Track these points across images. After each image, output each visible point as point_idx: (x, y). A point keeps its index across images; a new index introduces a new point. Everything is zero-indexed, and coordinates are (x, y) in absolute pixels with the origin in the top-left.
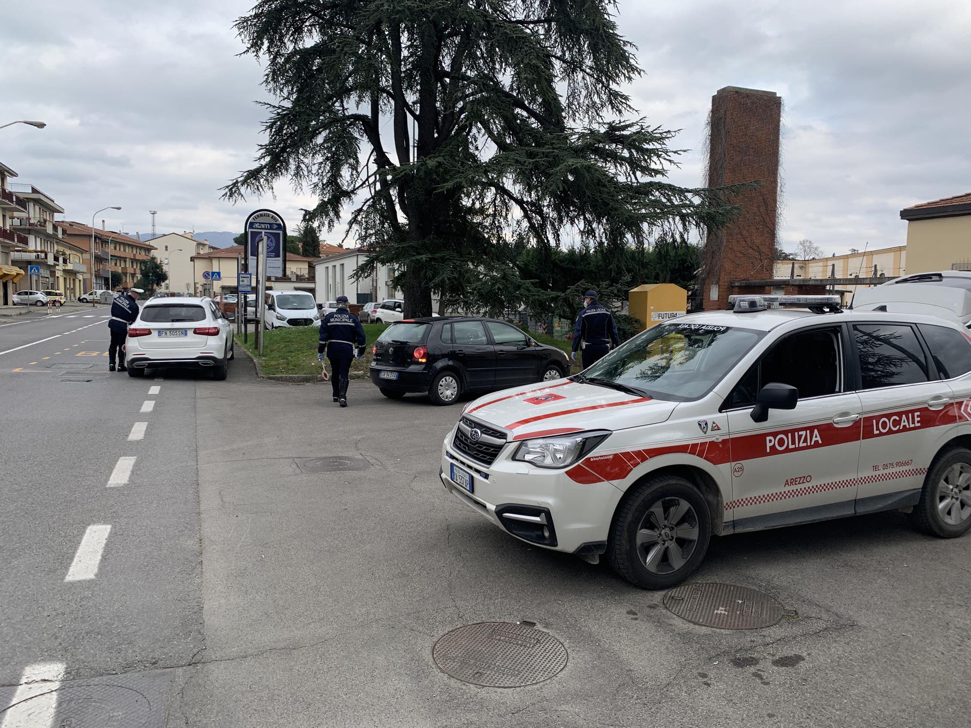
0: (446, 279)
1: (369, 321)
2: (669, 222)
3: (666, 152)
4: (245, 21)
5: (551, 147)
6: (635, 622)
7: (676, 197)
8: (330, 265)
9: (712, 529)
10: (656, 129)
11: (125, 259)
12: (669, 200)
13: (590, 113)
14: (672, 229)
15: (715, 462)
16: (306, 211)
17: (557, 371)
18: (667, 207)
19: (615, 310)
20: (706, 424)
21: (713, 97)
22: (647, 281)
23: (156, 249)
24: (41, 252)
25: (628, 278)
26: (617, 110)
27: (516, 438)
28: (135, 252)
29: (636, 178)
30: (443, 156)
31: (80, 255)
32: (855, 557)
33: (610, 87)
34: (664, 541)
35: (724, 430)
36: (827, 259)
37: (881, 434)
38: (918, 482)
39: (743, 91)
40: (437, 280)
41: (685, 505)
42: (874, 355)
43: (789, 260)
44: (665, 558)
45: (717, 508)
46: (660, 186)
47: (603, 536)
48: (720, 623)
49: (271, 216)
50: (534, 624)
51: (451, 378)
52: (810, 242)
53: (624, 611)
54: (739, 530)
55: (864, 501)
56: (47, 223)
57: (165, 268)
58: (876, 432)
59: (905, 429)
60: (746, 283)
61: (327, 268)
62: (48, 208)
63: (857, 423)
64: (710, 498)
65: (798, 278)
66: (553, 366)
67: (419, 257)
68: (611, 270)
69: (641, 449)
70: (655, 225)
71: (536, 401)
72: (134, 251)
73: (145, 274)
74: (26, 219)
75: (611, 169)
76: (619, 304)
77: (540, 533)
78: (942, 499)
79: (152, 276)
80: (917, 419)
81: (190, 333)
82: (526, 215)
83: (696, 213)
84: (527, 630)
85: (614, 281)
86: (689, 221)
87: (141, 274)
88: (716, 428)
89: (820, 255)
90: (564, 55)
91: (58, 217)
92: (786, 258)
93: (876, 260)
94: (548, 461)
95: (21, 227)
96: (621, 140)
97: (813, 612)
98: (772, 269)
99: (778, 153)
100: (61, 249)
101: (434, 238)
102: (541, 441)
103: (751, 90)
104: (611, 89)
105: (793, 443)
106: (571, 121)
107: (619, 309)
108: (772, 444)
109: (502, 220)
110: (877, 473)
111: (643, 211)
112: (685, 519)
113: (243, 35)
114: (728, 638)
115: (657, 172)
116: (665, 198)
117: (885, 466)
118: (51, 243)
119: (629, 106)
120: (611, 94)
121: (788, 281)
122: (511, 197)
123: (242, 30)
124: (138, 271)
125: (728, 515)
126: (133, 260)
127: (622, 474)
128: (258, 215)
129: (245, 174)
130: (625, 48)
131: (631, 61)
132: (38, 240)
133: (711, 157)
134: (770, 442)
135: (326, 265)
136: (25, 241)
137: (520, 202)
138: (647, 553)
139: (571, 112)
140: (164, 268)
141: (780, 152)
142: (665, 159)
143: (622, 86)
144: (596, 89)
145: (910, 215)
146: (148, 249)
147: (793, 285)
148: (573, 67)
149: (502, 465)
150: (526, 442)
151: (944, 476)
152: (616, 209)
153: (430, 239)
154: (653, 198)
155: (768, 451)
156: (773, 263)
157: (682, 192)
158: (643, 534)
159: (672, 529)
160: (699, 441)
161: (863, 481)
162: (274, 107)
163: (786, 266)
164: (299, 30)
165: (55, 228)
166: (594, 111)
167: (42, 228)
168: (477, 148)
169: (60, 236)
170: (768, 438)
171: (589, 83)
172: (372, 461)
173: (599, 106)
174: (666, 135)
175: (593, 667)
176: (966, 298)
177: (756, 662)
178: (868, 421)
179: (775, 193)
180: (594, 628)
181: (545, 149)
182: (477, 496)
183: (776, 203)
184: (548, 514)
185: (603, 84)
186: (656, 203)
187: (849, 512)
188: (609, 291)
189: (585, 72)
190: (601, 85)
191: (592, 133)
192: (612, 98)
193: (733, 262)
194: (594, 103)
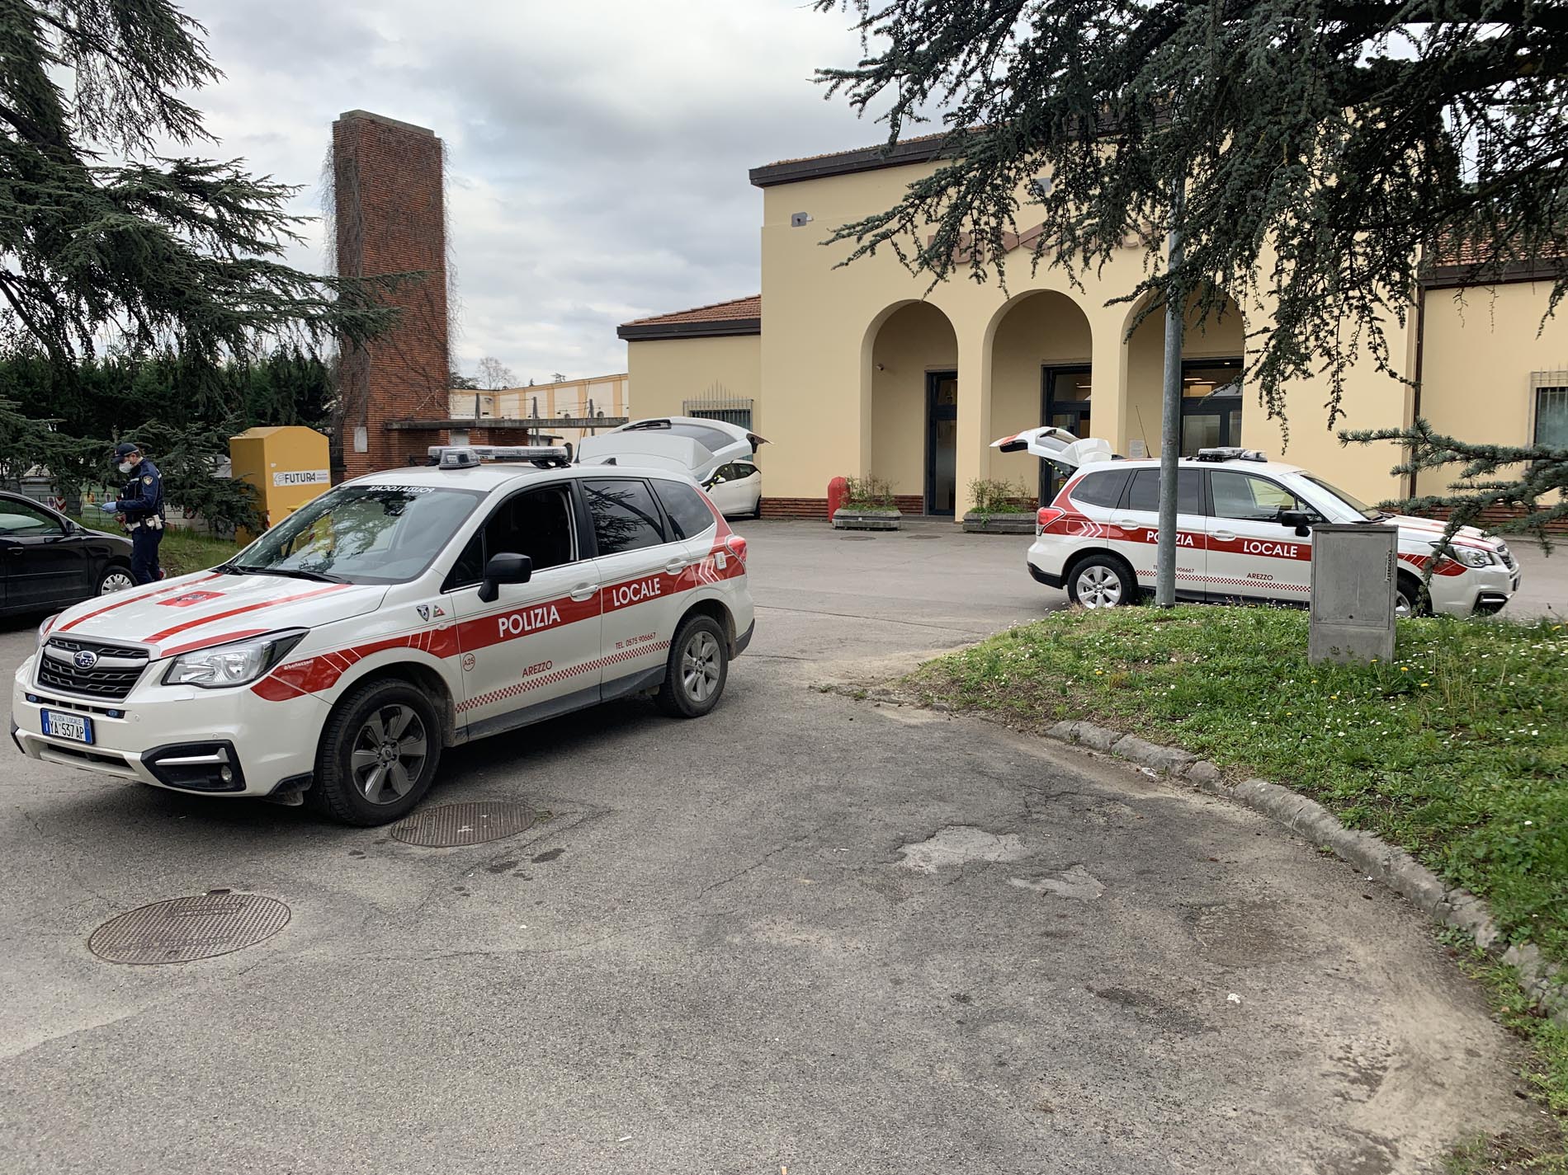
2: (288, 327)
3: (280, 218)
5: (62, 185)
6: (363, 861)
7: (296, 288)
9: (443, 739)
10: (261, 180)
12: (286, 292)
13: (125, 129)
14: (295, 338)
15: (441, 655)
17: (125, 573)
18: (283, 303)
20: (427, 609)
21: (334, 123)
26: (177, 132)
27: (165, 655)
29: (231, 254)
32: (605, 750)
33: (161, 90)
34: (386, 762)
35: (449, 614)
36: (524, 390)
37: (622, 606)
38: (662, 656)
39: (382, 121)
41: (408, 713)
42: (605, 517)
43: (469, 388)
44: (387, 784)
45: (447, 714)
46: (268, 269)
47: (309, 767)
48: (469, 840)
50: (228, 891)
52: (496, 361)
53: (346, 854)
54: (475, 736)
55: (609, 685)
58: (617, 604)
59: (646, 598)
60: (410, 424)
63: (596, 594)
65: (485, 417)
66: (117, 567)
69: (349, 647)
70: (266, 331)
71: (179, 602)
75: (182, 233)
77: (217, 777)
78: (687, 674)
80: (657, 586)
83: (331, 316)
84: (219, 900)
86: (322, 328)
88: (439, 613)
92: (463, 385)
93: (593, 393)
94: (221, 678)
96: (205, 192)
97: (567, 808)
98: (447, 404)
99: (442, 223)
102: (206, 653)
103: (395, 122)
104: (162, 94)
105: (529, 624)
106: (88, 137)
107: (213, 468)
108: (505, 627)
110: (621, 651)
111: (244, 308)
112: (410, 730)
114: (478, 851)
115: (266, 247)
116: (278, 288)
117: (629, 642)
119: (200, 128)
120: (163, 102)
121: (473, 422)
125: (461, 720)
127: (328, 683)
130: (184, 28)
131: (197, 51)
133: (337, 221)
134: (504, 625)
138: (366, 780)
139: (86, 122)
141: (446, 224)
142: (280, 229)
143: (181, 91)
144: (134, 89)
145: (632, 333)
147: (481, 428)
148: (84, 42)
149: (144, 694)
150: (181, 659)
151: (687, 650)
152: (198, 303)
154: (258, 287)
155: (502, 635)
156: (448, 393)
157: (305, 280)
158: (359, 757)
159: (394, 745)
160: (420, 631)
161: (607, 661)
163: (467, 398)
166: (133, 127)
170: (501, 621)
171: (119, 77)
173: (143, 120)
174: (279, 191)
175: (327, 911)
176: (696, 449)
177: (515, 864)
178: (608, 590)
179: (443, 286)
180: (313, 877)
181: (51, 188)
182: (103, 747)
183: (445, 301)
184: (229, 747)
185: (146, 81)
186: (263, 296)
187: (594, 699)
188: (202, 437)
189: (110, 55)
190: (142, 84)
191: (145, 171)
192: (167, 110)
193: (386, 391)
194: (132, 115)
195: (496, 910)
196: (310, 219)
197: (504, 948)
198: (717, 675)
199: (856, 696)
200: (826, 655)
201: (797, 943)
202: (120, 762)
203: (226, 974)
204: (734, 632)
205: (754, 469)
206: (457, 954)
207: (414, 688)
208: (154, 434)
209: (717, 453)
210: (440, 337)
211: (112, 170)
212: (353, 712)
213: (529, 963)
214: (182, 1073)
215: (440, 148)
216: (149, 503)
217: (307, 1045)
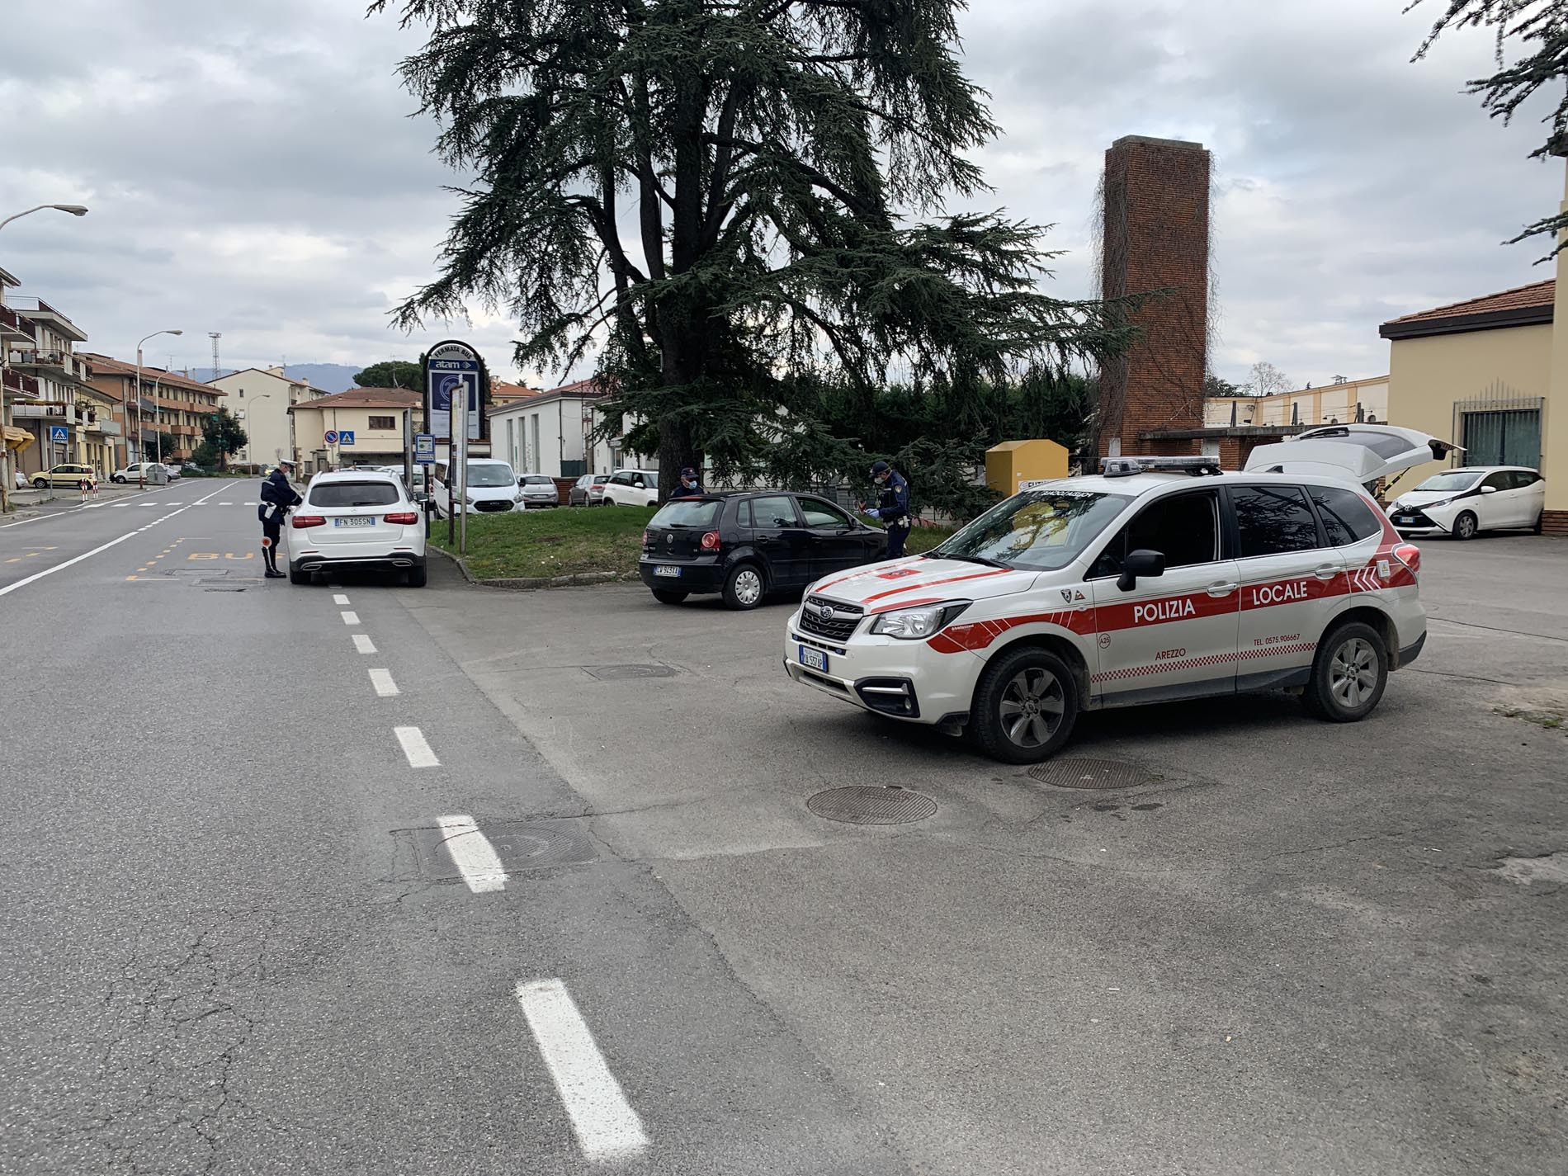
0: (727, 438)
1: (587, 502)
2: (1041, 350)
3: (1034, 255)
4: (414, 63)
5: (871, 248)
6: (999, 786)
7: (1050, 314)
8: (515, 416)
9: (1079, 704)
10: (1019, 224)
11: (176, 412)
12: (1041, 319)
13: (924, 192)
14: (1046, 361)
15: (1080, 632)
16: (519, 343)
18: (1037, 329)
19: (966, 479)
20: (1070, 593)
21: (1107, 151)
22: (1012, 433)
23: (226, 395)
24: (56, 404)
25: (984, 433)
26: (962, 187)
27: (874, 612)
28: (191, 401)
29: (992, 290)
30: (719, 264)
31: (110, 407)
32: (1239, 739)
33: (953, 154)
34: (1029, 714)
35: (1089, 598)
36: (1292, 394)
37: (1262, 605)
38: (1307, 658)
39: (1151, 143)
40: (716, 439)
41: (1049, 677)
44: (1029, 732)
45: (1083, 683)
46: (1027, 299)
47: (966, 706)
48: (1086, 785)
49: (461, 351)
50: (900, 788)
51: (751, 574)
52: (1270, 366)
53: (989, 778)
54: (1108, 705)
55: (1245, 678)
56: (65, 357)
57: (242, 425)
58: (1256, 603)
59: (1289, 600)
60: (1162, 434)
61: (510, 421)
62: (63, 333)
63: (1234, 593)
64: (1077, 672)
65: (1240, 425)
67: (688, 408)
68: (959, 422)
69: (1002, 618)
70: (1021, 356)
71: (890, 576)
72: (191, 399)
73: (210, 436)
74: (32, 352)
75: (956, 277)
76: (972, 470)
77: (901, 706)
78: (1337, 678)
79: (222, 439)
80: (1303, 589)
81: (379, 521)
82: (839, 348)
83: (1079, 338)
84: (894, 792)
85: (965, 437)
86: (1070, 349)
87: (204, 436)
88: (1080, 597)
89: (1286, 385)
90: (884, 105)
91: (77, 347)
92: (1227, 392)
93: (1363, 395)
94: (908, 632)
95: (24, 365)
96: (973, 240)
97: (1180, 776)
98: (1201, 414)
99: (1207, 235)
100: (85, 398)
101: (706, 380)
102: (900, 613)
103: (1164, 141)
104: (953, 157)
105: (1164, 613)
106: (896, 203)
107: (973, 477)
108: (1140, 614)
109: (803, 353)
110: (1259, 648)
111: (1004, 336)
112: (1050, 691)
113: (411, 83)
114: (1092, 794)
115: (1021, 282)
116: (1035, 316)
117: (1269, 641)
118: (68, 389)
119: (980, 181)
120: (953, 163)
121: (1225, 430)
122: (816, 320)
123: (410, 75)
124: (199, 431)
125: (1095, 689)
126: (190, 414)
127: (983, 644)
128: (442, 350)
129: (425, 290)
130: (973, 97)
131: (982, 114)
132: (50, 385)
133: (1105, 244)
134: (1139, 612)
135: (509, 416)
136: (33, 387)
137: (829, 328)
138: (1012, 725)
139: (896, 190)
140: (240, 425)
141: (1210, 235)
142: (1032, 265)
143: (969, 152)
144: (932, 156)
145: (1393, 331)
146: (213, 395)
147: (1232, 437)
148: (897, 124)
149: (859, 640)
150: (883, 616)
151: (1336, 655)
152: (965, 336)
153: (701, 382)
154: (1017, 317)
155: (1137, 621)
156: (1205, 402)
157: (1058, 306)
158: (1006, 706)
159: (1036, 701)
160: (1063, 611)
161: (1244, 656)
162: (469, 193)
163: (1226, 406)
164: (495, 77)
165: (76, 365)
166: (929, 189)
167: (57, 366)
168: (764, 250)
169: (83, 378)
170: (1136, 608)
171: (921, 148)
172: (677, 669)
173: (937, 181)
174: (1032, 231)
175: (962, 812)
176: (1366, 456)
177: (1117, 808)
178: (1247, 591)
179: (1204, 297)
180: (961, 790)
181: (863, 252)
182: (833, 675)
183: (1205, 311)
184: (910, 683)
185: (941, 149)
186: (1022, 324)
187: (1229, 689)
188: (957, 451)
189: (916, 132)
190: (938, 151)
191: (930, 230)
192: (956, 170)
193: (1142, 403)
194: (930, 177)
195: (1087, 835)
196: (1060, 253)
197: (1082, 860)
198: (1373, 684)
199: (1547, 723)
200: (1536, 681)
201: (1340, 907)
202: (841, 687)
203: (883, 836)
204: (1397, 642)
205: (1536, 477)
206: (1044, 856)
207: (1054, 656)
208: (922, 448)
209: (1389, 461)
210: (1198, 346)
211: (905, 232)
212: (1003, 669)
213: (1096, 873)
214: (840, 882)
215: (1208, 160)
216: (902, 507)
217: (919, 885)
